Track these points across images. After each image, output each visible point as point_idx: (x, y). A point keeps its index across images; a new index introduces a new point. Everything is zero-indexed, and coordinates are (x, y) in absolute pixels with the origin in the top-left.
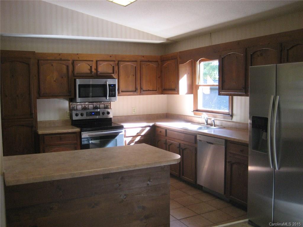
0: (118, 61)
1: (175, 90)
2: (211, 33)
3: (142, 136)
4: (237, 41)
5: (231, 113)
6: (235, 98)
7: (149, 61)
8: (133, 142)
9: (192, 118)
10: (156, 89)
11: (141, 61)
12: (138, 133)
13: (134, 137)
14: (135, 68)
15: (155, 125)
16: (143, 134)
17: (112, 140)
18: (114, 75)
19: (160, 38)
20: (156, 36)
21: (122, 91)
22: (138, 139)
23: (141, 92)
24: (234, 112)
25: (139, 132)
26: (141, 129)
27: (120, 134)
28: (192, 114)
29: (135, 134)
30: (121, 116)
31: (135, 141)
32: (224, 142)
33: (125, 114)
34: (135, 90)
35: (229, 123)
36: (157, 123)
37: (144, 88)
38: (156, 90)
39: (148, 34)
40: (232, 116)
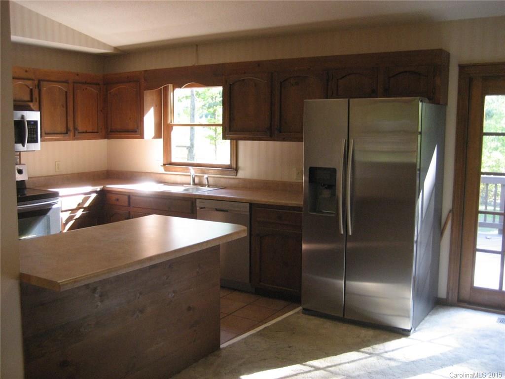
0: (39, 81)
1: (136, 132)
2: (197, 45)
3: (85, 209)
4: (255, 62)
5: (234, 166)
6: (241, 143)
7: (86, 83)
8: (72, 220)
9: (161, 175)
10: (96, 130)
11: (74, 82)
12: (79, 205)
13: (74, 211)
14: (65, 94)
15: (106, 189)
16: (87, 205)
17: (42, 218)
18: (33, 106)
19: (105, 45)
20: (98, 42)
21: (46, 134)
22: (79, 213)
23: (74, 136)
24: (241, 164)
25: (82, 202)
26: (83, 197)
27: (54, 207)
28: (161, 170)
29: (75, 206)
30: (39, 177)
31: (76, 217)
32: (248, 208)
33: (45, 173)
34: (65, 132)
35: (232, 181)
36: (107, 186)
37: (80, 129)
38: (98, 132)
39: (87, 37)
40: (236, 170)
